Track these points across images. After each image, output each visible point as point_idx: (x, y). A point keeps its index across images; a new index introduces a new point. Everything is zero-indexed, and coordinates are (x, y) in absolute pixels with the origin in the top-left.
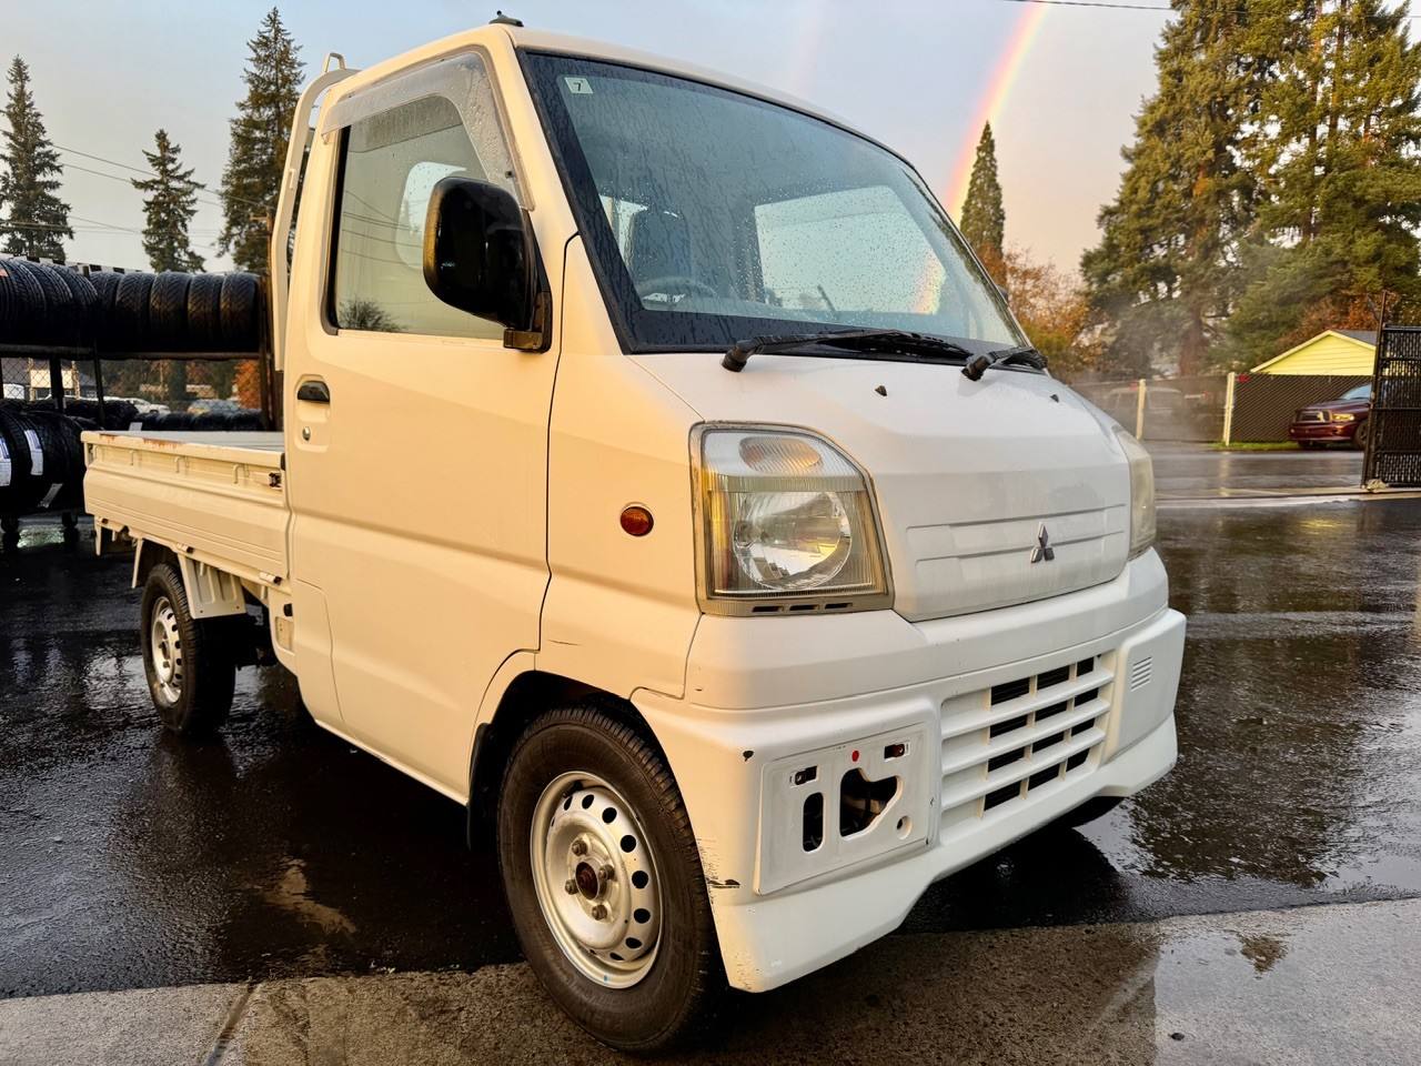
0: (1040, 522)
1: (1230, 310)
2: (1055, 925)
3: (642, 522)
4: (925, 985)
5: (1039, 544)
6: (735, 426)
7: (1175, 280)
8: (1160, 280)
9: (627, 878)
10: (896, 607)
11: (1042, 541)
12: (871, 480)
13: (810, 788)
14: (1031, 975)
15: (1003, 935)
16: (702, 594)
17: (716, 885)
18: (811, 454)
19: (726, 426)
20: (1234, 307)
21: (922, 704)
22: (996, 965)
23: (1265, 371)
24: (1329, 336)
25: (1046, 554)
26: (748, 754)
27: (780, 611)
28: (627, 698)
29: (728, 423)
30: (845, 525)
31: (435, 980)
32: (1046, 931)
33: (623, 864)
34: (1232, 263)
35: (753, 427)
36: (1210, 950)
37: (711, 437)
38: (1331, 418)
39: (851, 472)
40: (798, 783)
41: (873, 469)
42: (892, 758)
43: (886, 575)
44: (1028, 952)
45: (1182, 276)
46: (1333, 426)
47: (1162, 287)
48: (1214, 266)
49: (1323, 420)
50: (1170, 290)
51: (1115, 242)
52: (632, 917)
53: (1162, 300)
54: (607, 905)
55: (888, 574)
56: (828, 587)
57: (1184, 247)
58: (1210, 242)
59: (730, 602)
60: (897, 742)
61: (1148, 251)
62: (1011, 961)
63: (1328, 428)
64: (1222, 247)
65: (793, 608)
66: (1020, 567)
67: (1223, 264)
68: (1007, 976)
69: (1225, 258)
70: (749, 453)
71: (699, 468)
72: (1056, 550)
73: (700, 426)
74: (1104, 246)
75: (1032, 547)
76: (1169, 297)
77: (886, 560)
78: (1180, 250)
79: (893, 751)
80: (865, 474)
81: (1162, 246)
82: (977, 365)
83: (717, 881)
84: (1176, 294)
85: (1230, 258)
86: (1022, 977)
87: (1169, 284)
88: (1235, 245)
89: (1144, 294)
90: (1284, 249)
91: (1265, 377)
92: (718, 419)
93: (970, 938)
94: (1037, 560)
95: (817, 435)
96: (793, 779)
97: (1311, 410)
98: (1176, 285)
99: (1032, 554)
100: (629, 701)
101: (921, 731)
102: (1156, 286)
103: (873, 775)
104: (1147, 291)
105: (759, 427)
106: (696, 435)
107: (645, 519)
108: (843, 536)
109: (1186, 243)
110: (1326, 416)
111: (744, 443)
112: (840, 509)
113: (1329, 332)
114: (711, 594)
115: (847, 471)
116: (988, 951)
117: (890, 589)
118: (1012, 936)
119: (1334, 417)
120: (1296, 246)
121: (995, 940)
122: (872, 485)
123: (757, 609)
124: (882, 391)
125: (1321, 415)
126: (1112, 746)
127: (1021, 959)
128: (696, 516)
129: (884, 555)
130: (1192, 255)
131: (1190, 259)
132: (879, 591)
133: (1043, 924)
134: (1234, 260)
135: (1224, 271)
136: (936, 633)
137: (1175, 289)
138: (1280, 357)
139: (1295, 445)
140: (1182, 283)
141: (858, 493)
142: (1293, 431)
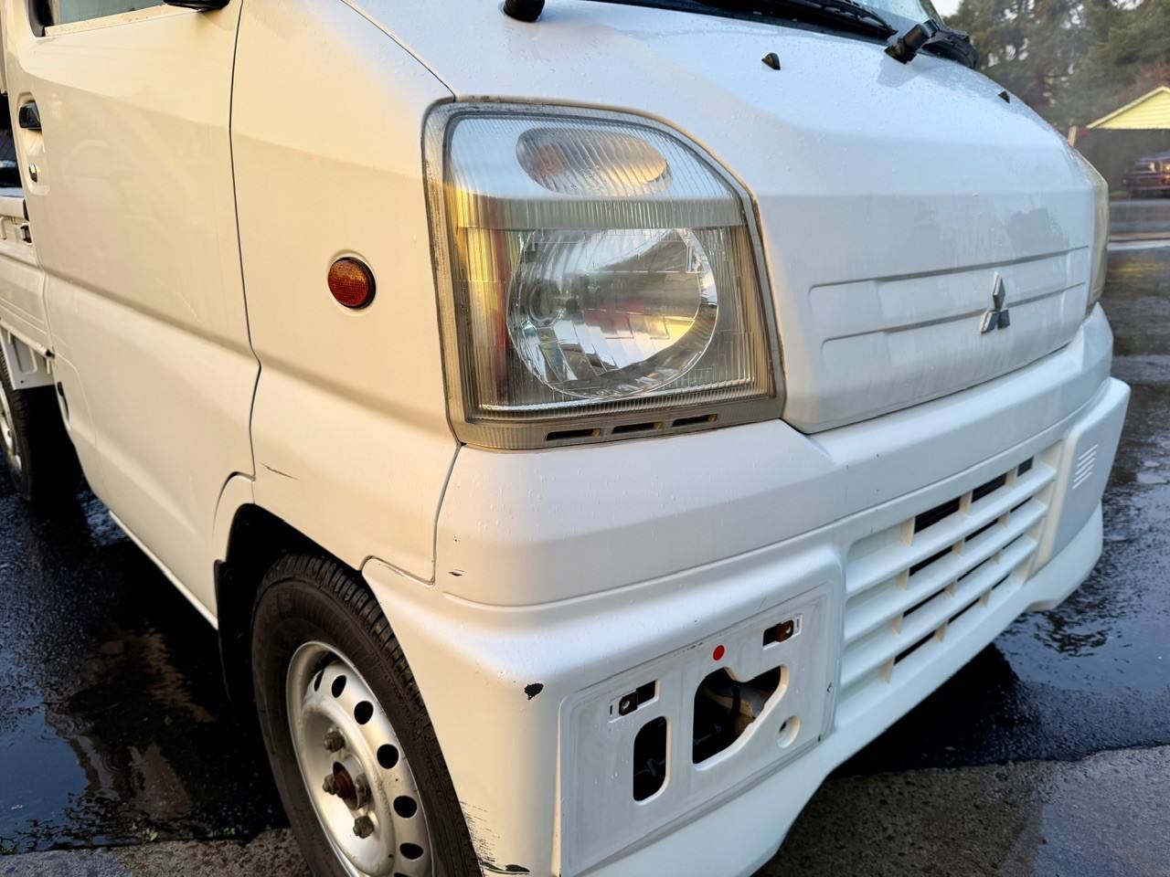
0: (996, 273)
1: (1071, 71)
2: (958, 764)
3: (357, 284)
4: (802, 865)
5: (992, 306)
6: (512, 107)
7: (1022, 44)
8: (1009, 43)
9: (387, 803)
10: (788, 415)
11: (997, 300)
12: (754, 205)
13: (646, 712)
14: (935, 848)
15: (898, 781)
16: (458, 413)
17: (492, 868)
18: (648, 158)
19: (496, 106)
20: (1074, 68)
21: (823, 557)
22: (890, 832)
23: (1101, 127)
24: (1162, 92)
25: (1000, 321)
26: (533, 690)
27: (596, 436)
28: (357, 567)
29: (501, 101)
30: (709, 285)
31: (200, 856)
32: (948, 775)
33: (381, 784)
34: (1077, 25)
35: (547, 110)
36: (1154, 806)
37: (465, 128)
38: (1162, 169)
39: (720, 192)
40: (622, 713)
41: (758, 186)
42: (775, 644)
43: (774, 365)
44: (929, 809)
45: (1029, 39)
46: (1162, 176)
47: (1011, 50)
48: (1060, 28)
49: (1154, 171)
50: (1018, 53)
51: (970, 7)
52: (399, 852)
53: (1011, 62)
54: (373, 817)
55: (776, 362)
56: (678, 391)
57: (1033, 10)
58: (1058, 5)
59: (505, 426)
60: (783, 620)
61: (1000, 15)
62: (908, 824)
63: (1156, 179)
64: (1069, 10)
65: (617, 430)
66: (968, 339)
67: (1068, 26)
68: (905, 850)
69: (1070, 21)
70: (538, 159)
71: (440, 183)
72: (1013, 313)
73: (447, 106)
74: (960, 11)
75: (983, 311)
76: (1016, 59)
77: (773, 341)
78: (1029, 14)
79: (777, 633)
80: (744, 196)
81: (1012, 11)
82: (909, 41)
83: (494, 864)
84: (1023, 56)
85: (1076, 20)
86: (924, 852)
87: (1018, 46)
88: (1080, 8)
89: (994, 56)
90: (1127, 11)
91: (1100, 132)
92: (479, 93)
93: (856, 787)
94: (991, 328)
95: (661, 127)
96: (616, 709)
97: (1143, 161)
98: (1024, 47)
99: (983, 321)
100: (360, 572)
101: (819, 598)
102: (1004, 49)
103: (744, 672)
104: (996, 53)
105: (558, 110)
106: (437, 123)
107: (361, 277)
108: (704, 305)
109: (1035, 7)
110: (1157, 167)
111: (527, 138)
112: (702, 259)
113: (1163, 88)
114: (473, 413)
115: (716, 191)
116: (879, 808)
117: (779, 387)
118: (908, 783)
119: (1164, 167)
120: (1138, 8)
121: (887, 791)
122: (756, 215)
123: (551, 436)
124: (773, 62)
125: (1152, 166)
126: (1044, 554)
127: (922, 821)
128: (440, 274)
129: (772, 334)
130: (1041, 18)
131: (1038, 22)
132: (762, 391)
133: (942, 765)
134: (1078, 22)
135: (1069, 33)
136: (846, 448)
137: (1023, 51)
138: (1115, 113)
139: (1125, 193)
140: (1029, 46)
141: (732, 231)
142: (1125, 181)
